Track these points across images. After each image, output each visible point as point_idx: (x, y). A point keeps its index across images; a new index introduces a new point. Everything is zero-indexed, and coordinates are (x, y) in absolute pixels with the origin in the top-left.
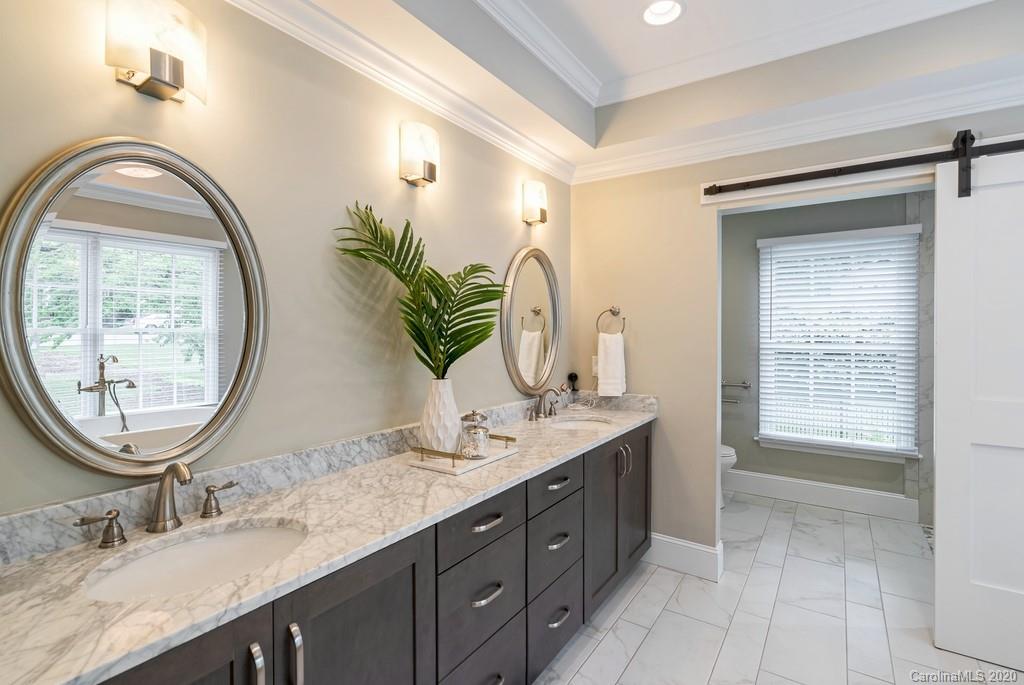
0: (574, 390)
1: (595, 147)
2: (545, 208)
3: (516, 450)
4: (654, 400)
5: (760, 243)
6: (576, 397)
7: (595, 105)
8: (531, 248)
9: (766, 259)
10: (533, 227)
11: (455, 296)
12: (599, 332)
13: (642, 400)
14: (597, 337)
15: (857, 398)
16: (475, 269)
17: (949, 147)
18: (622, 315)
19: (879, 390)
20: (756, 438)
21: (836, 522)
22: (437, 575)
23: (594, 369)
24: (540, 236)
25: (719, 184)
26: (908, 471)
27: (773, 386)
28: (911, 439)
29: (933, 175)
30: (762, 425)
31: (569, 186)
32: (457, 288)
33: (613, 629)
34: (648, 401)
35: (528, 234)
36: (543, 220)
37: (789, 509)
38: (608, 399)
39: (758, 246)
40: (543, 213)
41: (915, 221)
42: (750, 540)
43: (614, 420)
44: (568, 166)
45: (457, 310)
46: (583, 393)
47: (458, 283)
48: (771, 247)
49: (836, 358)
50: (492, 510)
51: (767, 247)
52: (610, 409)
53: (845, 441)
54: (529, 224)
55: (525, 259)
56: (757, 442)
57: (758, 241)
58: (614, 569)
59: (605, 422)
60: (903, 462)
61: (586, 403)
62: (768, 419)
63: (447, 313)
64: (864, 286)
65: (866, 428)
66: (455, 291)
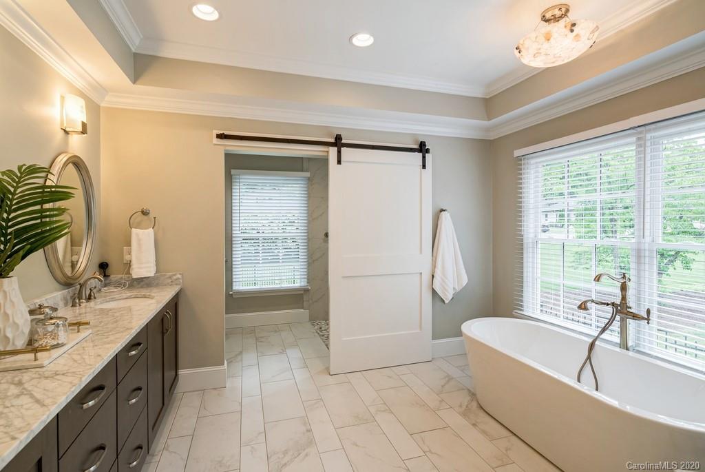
0: (106, 276)
1: (134, 83)
2: (85, 121)
3: (90, 331)
4: (179, 276)
5: (233, 172)
6: (108, 281)
7: (134, 50)
8: (70, 155)
9: (236, 182)
10: (69, 135)
11: (13, 194)
12: (131, 228)
13: (170, 277)
14: (131, 232)
15: (263, 263)
16: (33, 170)
17: (333, 140)
18: (152, 215)
19: (270, 258)
20: (231, 293)
21: (276, 331)
22: (58, 460)
23: (127, 257)
24: (77, 145)
25: (226, 133)
26: (305, 297)
27: (240, 259)
28: (306, 280)
29: (328, 152)
30: (234, 284)
31: (99, 106)
32: (13, 186)
33: (166, 448)
34: (175, 277)
35: (66, 142)
36: (84, 132)
37: (252, 331)
38: (141, 280)
39: (232, 173)
40: (84, 125)
41: (307, 171)
42: (236, 355)
43: (153, 294)
44: (102, 90)
45: (15, 210)
46: (113, 277)
47: (14, 181)
48: (239, 175)
49: (249, 241)
50: (96, 385)
51: (237, 175)
52: (142, 287)
53: (257, 287)
54: (66, 132)
55: (66, 164)
56: (232, 295)
57: (232, 170)
58: (161, 405)
59: (145, 297)
60: (302, 292)
61: (119, 284)
62: (237, 280)
63: (6, 212)
64: (259, 198)
65: (276, 278)
66: (12, 190)
